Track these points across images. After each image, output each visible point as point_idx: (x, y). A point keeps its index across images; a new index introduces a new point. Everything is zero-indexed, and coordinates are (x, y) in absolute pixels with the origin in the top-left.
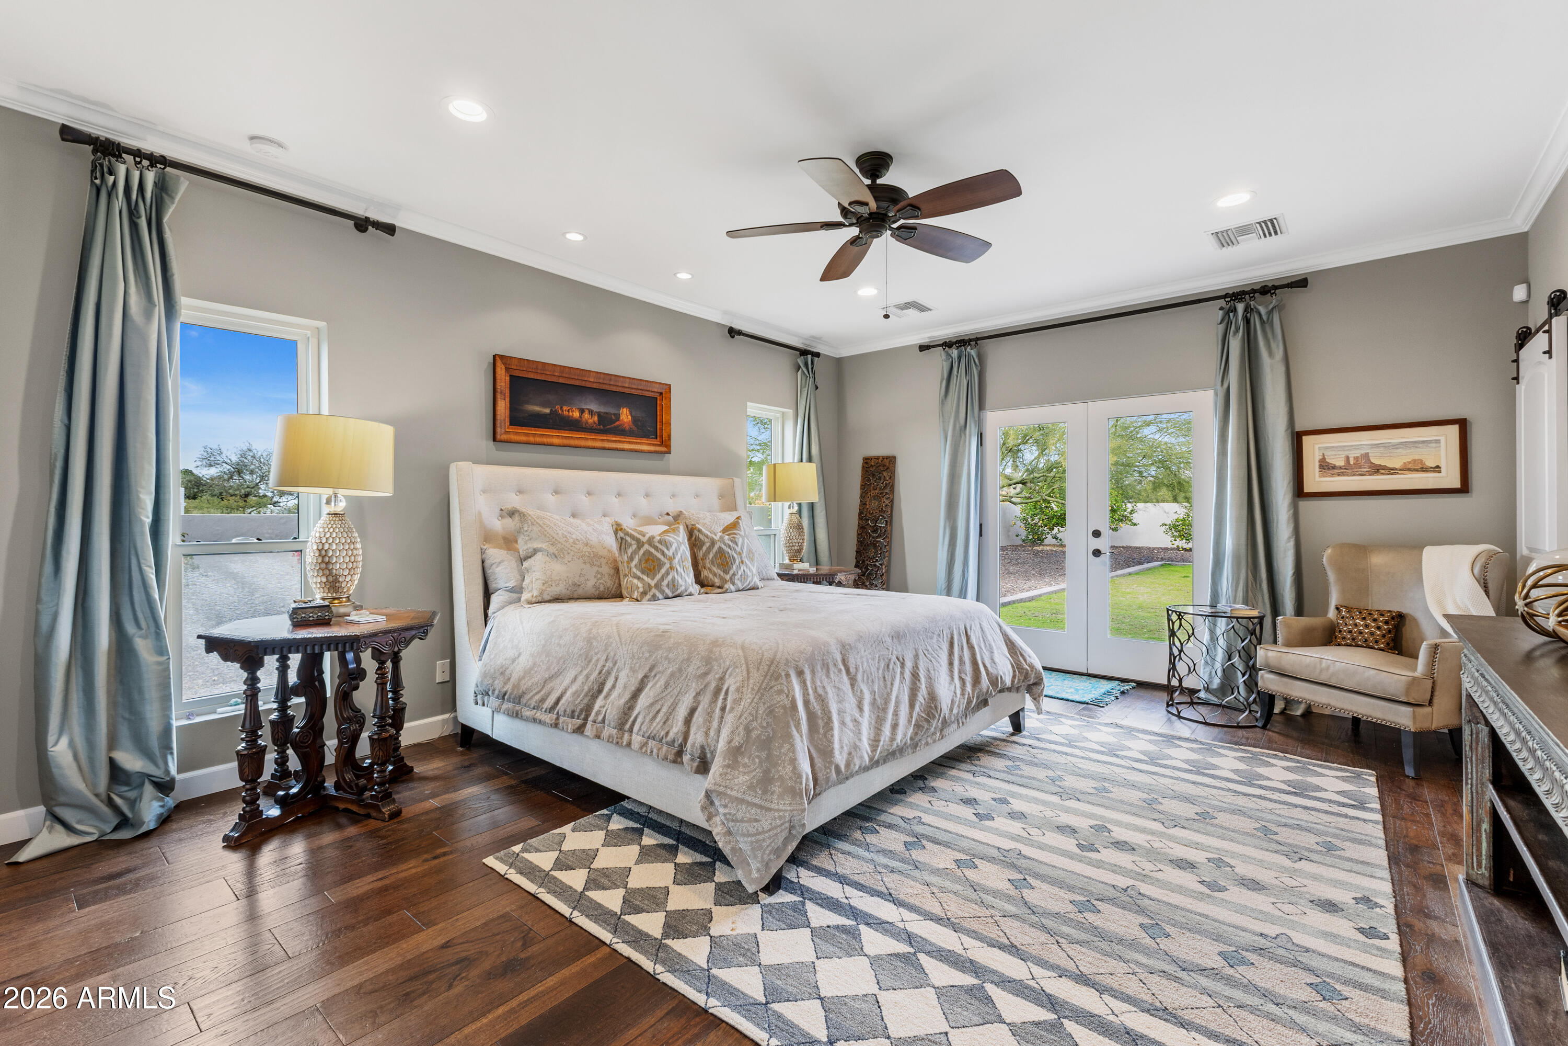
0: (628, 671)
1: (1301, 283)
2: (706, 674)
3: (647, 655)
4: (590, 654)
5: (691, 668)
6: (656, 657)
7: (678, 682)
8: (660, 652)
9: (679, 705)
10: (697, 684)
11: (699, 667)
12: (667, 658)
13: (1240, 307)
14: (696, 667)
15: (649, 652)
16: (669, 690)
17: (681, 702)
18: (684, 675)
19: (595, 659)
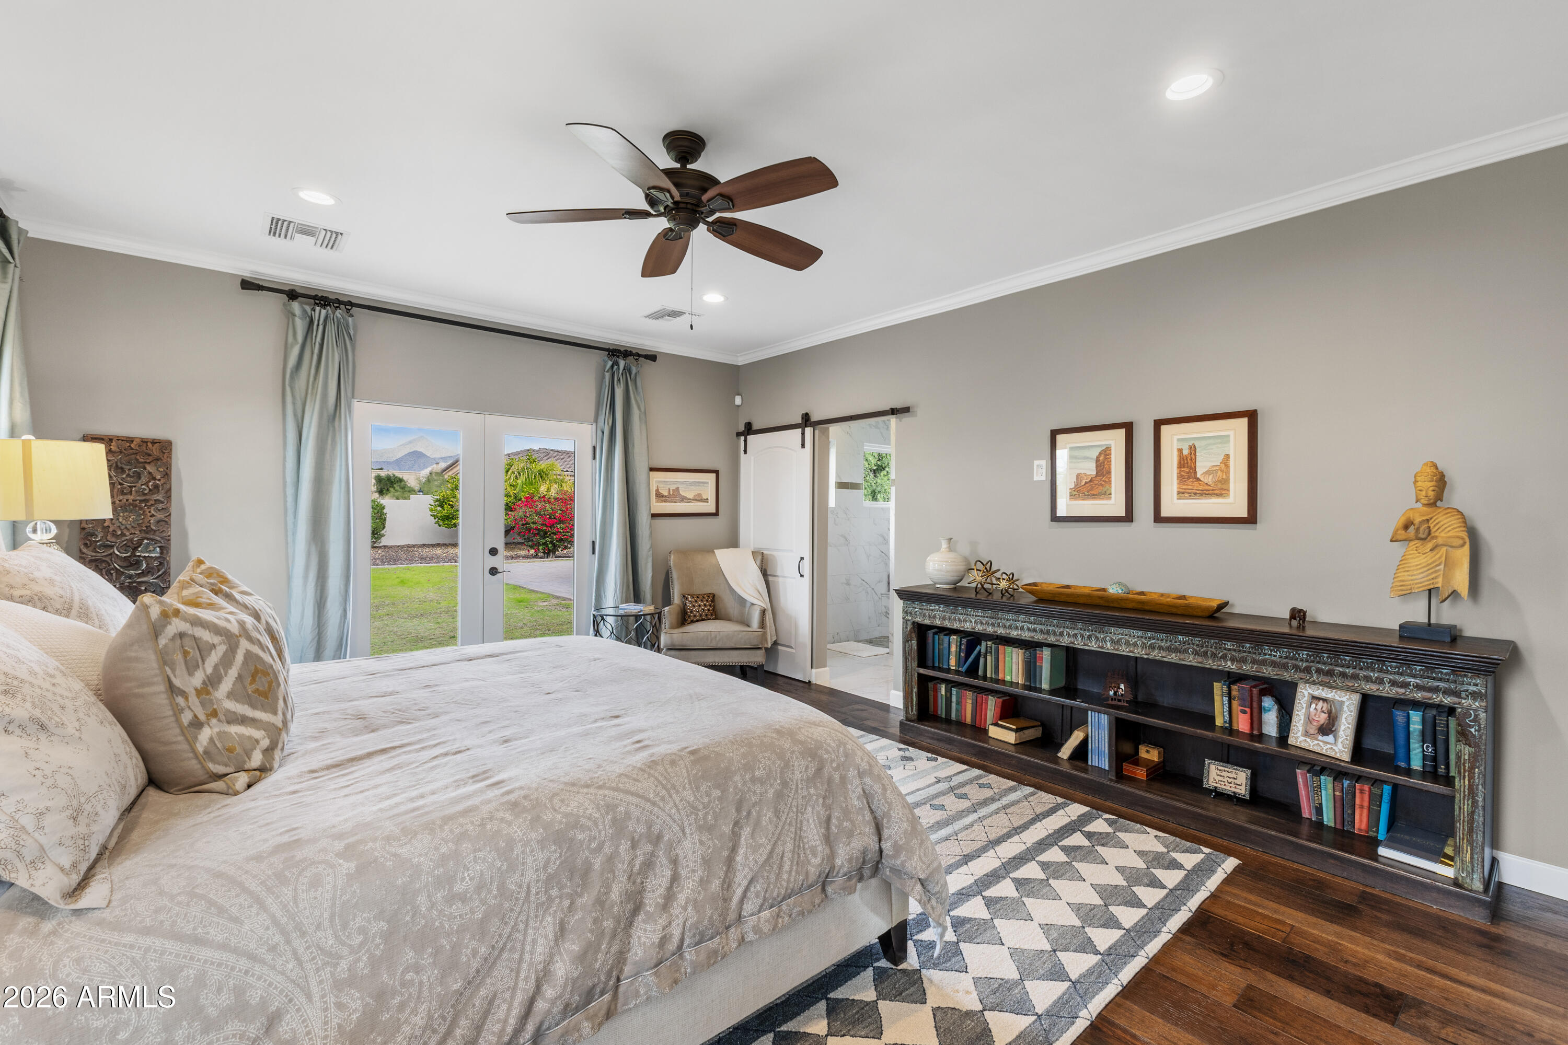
0: (696, 837)
1: (652, 357)
2: (819, 770)
3: (716, 793)
4: (579, 862)
5: (797, 773)
6: (736, 787)
7: (790, 800)
8: (737, 778)
9: (804, 828)
10: (816, 788)
11: (807, 768)
12: (754, 780)
13: (622, 363)
14: (803, 769)
15: (717, 786)
16: (783, 818)
17: (805, 823)
18: (794, 787)
19: (597, 863)
